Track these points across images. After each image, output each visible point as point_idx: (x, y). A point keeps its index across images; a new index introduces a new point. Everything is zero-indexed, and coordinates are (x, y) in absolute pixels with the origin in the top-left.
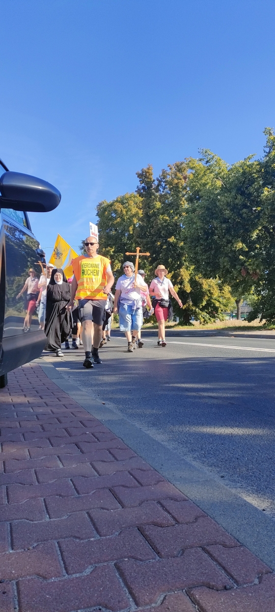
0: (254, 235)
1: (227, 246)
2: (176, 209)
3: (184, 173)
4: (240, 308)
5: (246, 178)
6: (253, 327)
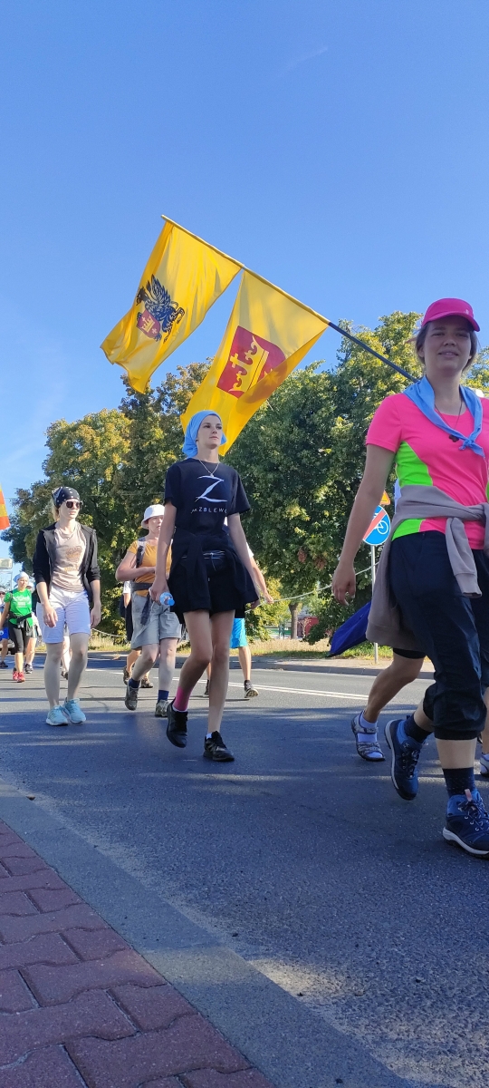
0: (321, 494)
1: (274, 511)
4: (296, 618)
5: (307, 399)
6: (316, 652)
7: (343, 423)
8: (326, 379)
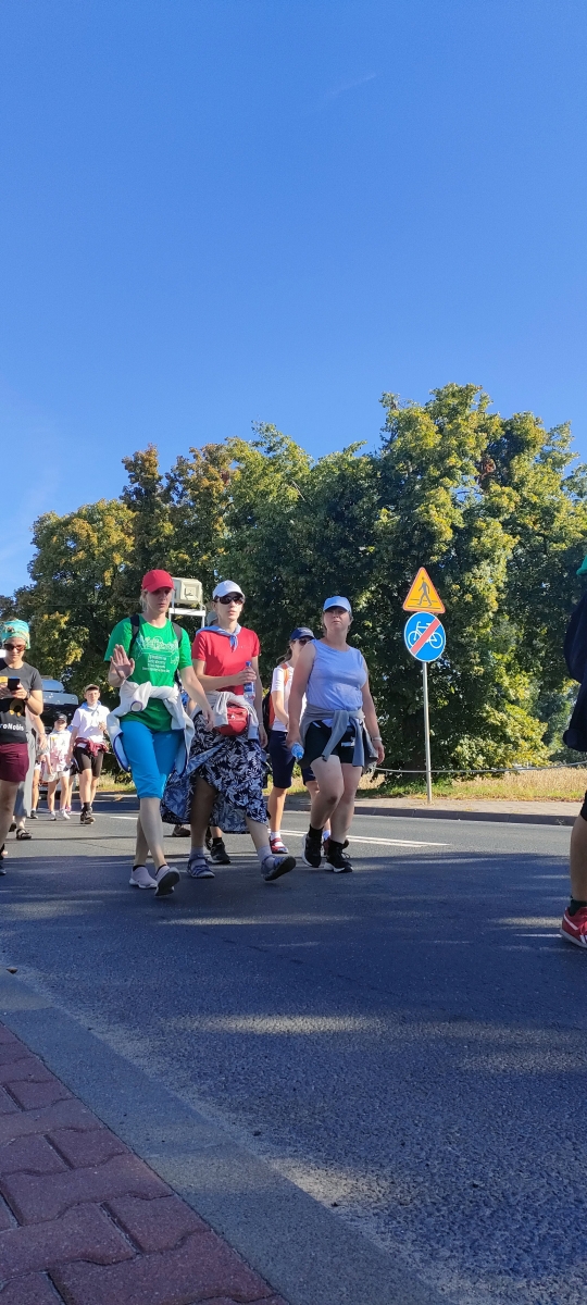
0: (363, 601)
2: (206, 540)
3: (222, 467)
5: (346, 487)
7: (388, 516)
8: (368, 463)
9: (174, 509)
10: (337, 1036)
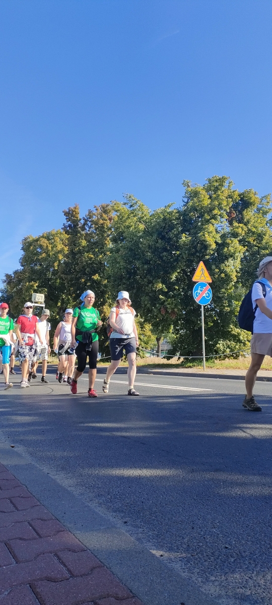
0: (174, 277)
1: (148, 286)
2: (101, 248)
3: (109, 215)
4: (160, 346)
5: (166, 224)
6: (171, 365)
7: (186, 237)
8: (176, 213)
9: (87, 234)
10: (162, 478)
